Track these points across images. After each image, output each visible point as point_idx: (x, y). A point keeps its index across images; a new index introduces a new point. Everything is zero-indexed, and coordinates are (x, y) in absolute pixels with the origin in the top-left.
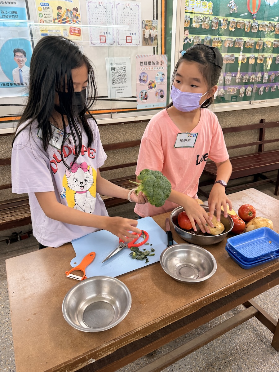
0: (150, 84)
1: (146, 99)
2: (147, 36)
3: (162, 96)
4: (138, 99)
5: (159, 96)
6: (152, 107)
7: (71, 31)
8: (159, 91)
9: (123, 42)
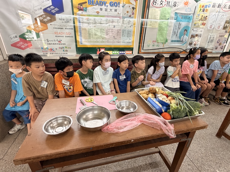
0: (220, 44)
1: (216, 49)
2: (225, 26)
3: (222, 49)
4: (214, 49)
5: (221, 48)
6: (217, 52)
7: (202, 24)
8: (222, 47)
9: (217, 28)
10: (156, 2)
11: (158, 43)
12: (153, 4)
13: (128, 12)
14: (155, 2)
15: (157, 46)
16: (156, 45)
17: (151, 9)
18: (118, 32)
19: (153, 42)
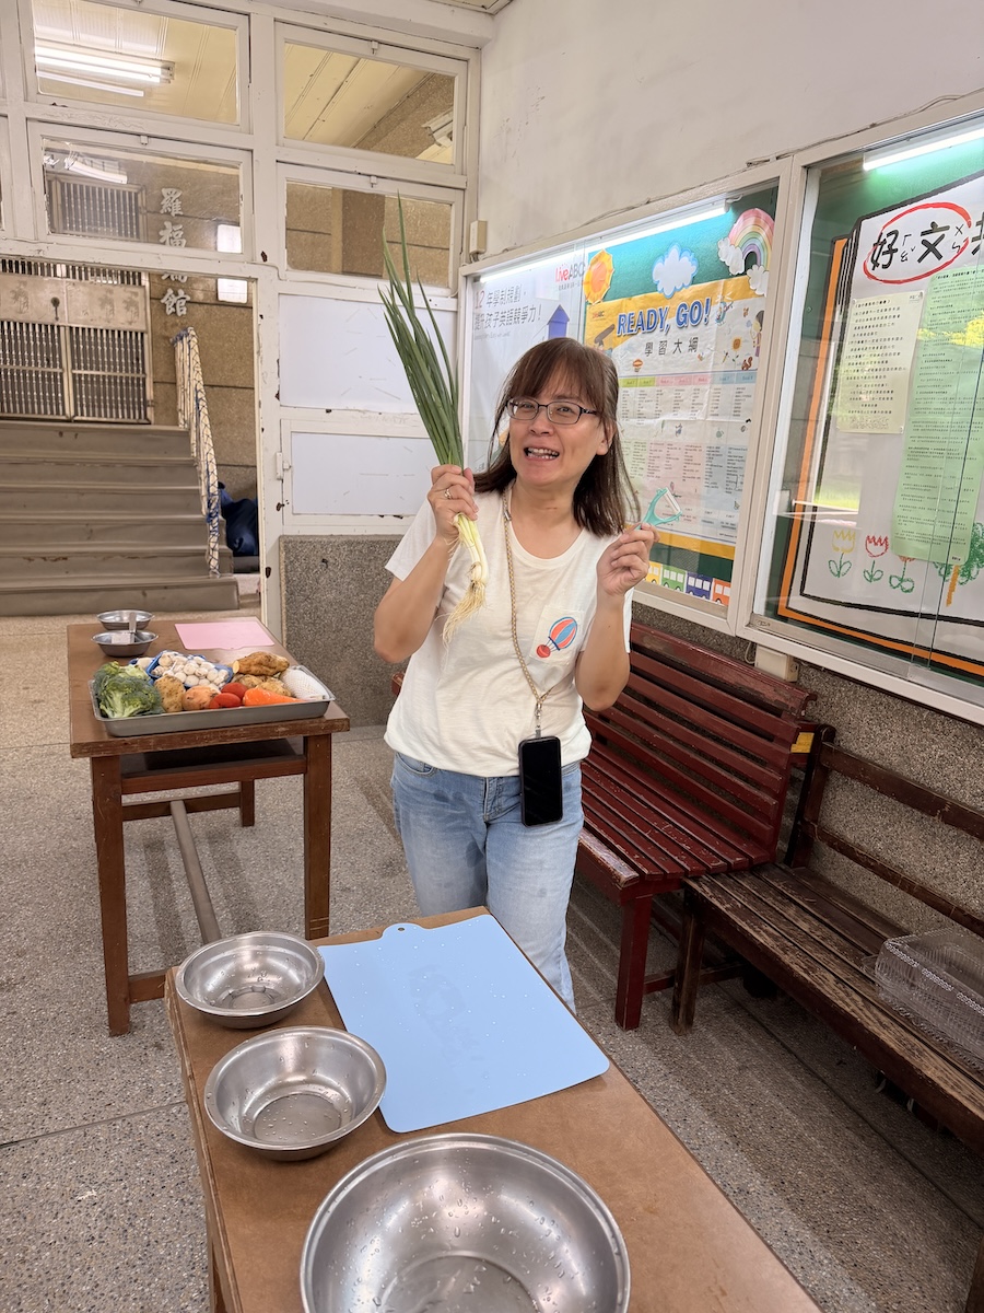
10: (891, 251)
11: (905, 559)
12: (876, 264)
13: (737, 344)
14: (885, 248)
15: (895, 582)
16: (886, 578)
17: (863, 301)
18: (689, 460)
19: (871, 546)
